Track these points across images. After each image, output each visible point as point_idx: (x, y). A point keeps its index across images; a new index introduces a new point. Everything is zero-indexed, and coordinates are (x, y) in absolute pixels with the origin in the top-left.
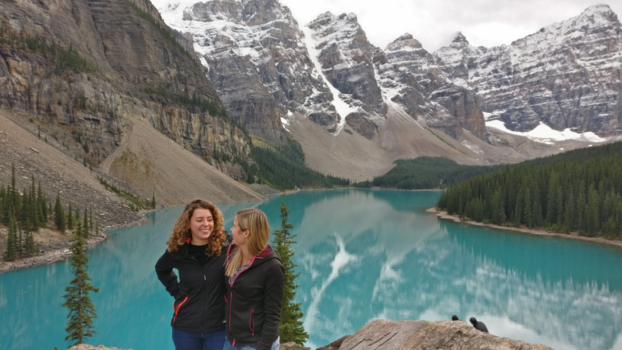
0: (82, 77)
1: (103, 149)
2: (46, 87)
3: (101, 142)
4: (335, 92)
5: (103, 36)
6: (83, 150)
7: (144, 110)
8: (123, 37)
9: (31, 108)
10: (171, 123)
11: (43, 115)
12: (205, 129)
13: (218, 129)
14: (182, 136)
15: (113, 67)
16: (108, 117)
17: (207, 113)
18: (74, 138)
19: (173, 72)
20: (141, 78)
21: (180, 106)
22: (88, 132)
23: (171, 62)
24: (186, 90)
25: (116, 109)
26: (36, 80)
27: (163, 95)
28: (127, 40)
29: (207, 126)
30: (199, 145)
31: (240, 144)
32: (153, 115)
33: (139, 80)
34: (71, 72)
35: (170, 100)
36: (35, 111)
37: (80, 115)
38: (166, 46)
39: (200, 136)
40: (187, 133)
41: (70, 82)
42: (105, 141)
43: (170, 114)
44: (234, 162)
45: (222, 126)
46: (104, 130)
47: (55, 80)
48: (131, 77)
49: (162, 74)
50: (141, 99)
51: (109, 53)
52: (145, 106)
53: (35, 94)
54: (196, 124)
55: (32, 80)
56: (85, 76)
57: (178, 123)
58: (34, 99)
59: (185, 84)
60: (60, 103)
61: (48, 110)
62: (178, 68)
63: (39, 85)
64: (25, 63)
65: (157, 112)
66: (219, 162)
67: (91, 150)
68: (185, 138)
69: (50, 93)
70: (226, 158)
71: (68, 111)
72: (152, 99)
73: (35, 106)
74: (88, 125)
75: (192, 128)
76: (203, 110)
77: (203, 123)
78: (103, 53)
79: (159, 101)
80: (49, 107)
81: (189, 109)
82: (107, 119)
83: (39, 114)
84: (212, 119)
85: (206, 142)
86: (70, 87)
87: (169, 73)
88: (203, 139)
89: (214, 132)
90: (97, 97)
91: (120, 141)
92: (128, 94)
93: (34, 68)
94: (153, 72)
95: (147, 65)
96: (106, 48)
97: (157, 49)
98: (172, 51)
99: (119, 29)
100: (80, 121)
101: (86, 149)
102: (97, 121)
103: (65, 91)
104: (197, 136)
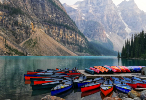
0: (18, 16)
1: (23, 38)
2: (7, 19)
3: (22, 36)
4: (126, 25)
5: (34, 5)
6: (15, 38)
7: (42, 27)
8: (39, 5)
9: (2, 26)
10: (52, 31)
11: (5, 28)
12: (65, 34)
13: (69, 34)
14: (56, 36)
15: (35, 14)
16: (26, 28)
17: (66, 28)
18: (13, 34)
19: (55, 15)
20: (43, 17)
21: (56, 26)
22: (18, 33)
23: (54, 12)
24: (59, 21)
25: (29, 26)
26: (4, 17)
27: (50, 23)
28: (40, 6)
29: (65, 33)
30: (62, 39)
31: (79, 39)
32: (46, 29)
33: (42, 18)
34: (15, 14)
35: (52, 24)
36: (3, 26)
37: (16, 27)
38: (52, 7)
39: (63, 36)
40: (58, 35)
41: (14, 17)
42: (24, 36)
43: (52, 29)
44: (75, 45)
45: (71, 33)
46: (24, 32)
47: (10, 17)
48: (40, 17)
49: (50, 16)
50: (42, 24)
51: (35, 10)
52: (43, 26)
53: (3, 21)
54: (61, 32)
55: (3, 17)
56: (19, 15)
57: (54, 32)
58: (3, 23)
59: (59, 19)
60: (10, 24)
61: (7, 26)
62: (56, 14)
63: (5, 19)
64: (2, 12)
65: (47, 28)
66: (69, 45)
67: (18, 38)
68: (57, 36)
69: (7, 21)
70: (72, 44)
71: (12, 26)
72: (46, 24)
73: (3, 25)
74: (18, 31)
75: (60, 33)
76: (64, 28)
77: (64, 31)
78: (33, 10)
79: (48, 24)
80: (7, 25)
81: (59, 27)
82: (25, 29)
83: (4, 27)
84: (67, 30)
85: (65, 38)
86: (14, 19)
87: (53, 16)
88: (64, 37)
89: (68, 35)
90: (23, 22)
91: (29, 36)
92: (38, 22)
93: (4, 14)
94: (47, 15)
95: (45, 13)
96: (34, 9)
97: (49, 8)
98: (54, 9)
99: (38, 3)
100: (16, 29)
101: (16, 38)
102: (22, 30)
103: (12, 20)
104: (62, 36)
